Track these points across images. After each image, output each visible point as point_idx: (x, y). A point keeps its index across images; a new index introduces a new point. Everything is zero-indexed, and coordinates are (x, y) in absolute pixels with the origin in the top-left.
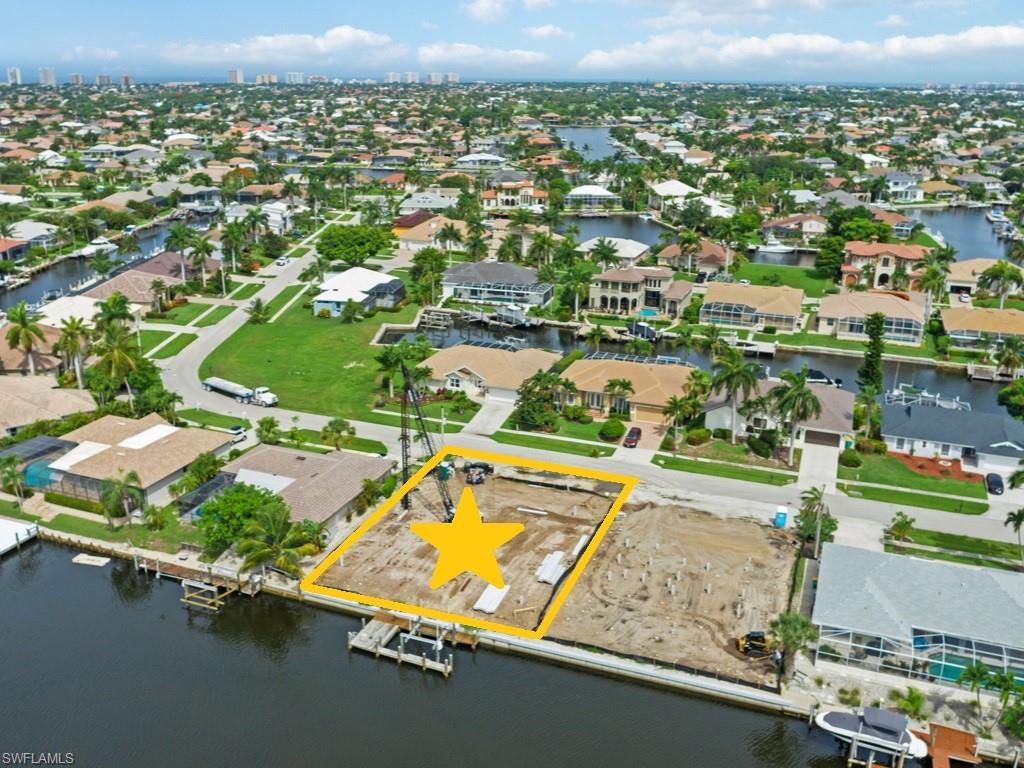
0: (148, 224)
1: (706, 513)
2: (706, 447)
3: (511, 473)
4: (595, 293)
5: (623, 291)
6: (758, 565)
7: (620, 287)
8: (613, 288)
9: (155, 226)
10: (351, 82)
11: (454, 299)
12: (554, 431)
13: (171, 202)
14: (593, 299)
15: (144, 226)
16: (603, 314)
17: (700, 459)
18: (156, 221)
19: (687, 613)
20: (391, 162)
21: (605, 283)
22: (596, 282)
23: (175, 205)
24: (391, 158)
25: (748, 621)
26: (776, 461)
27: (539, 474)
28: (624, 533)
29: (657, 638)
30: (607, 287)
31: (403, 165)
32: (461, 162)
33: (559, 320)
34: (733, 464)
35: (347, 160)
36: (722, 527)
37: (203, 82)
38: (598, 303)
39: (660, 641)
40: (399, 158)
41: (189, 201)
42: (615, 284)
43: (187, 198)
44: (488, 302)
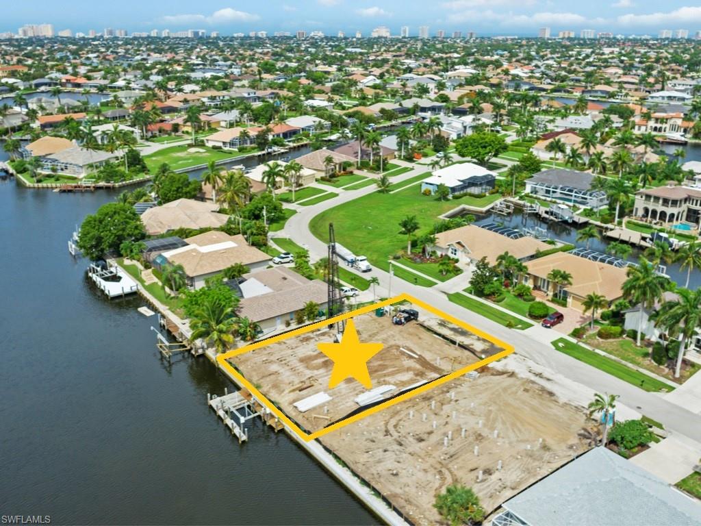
0: (388, 124)
1: (551, 394)
2: (611, 343)
3: (433, 324)
4: (640, 204)
5: (663, 205)
6: (545, 448)
7: (661, 202)
8: (654, 201)
9: (392, 126)
10: (631, 37)
11: (530, 195)
12: (498, 302)
13: (412, 112)
14: (637, 209)
15: (385, 125)
16: (641, 222)
17: (597, 351)
18: (393, 122)
19: (440, 463)
20: (596, 94)
21: (648, 197)
22: (641, 194)
23: (414, 113)
24: (596, 91)
25: (482, 487)
26: (667, 370)
27: (453, 329)
28: (465, 388)
29: (395, 472)
30: (649, 200)
31: (605, 97)
32: (652, 97)
33: (601, 222)
34: (624, 362)
35: (565, 91)
36: (550, 408)
37: (520, 37)
38: (641, 212)
39: (396, 475)
40: (602, 92)
41: (425, 112)
42: (657, 199)
43: (424, 110)
44: (554, 200)
